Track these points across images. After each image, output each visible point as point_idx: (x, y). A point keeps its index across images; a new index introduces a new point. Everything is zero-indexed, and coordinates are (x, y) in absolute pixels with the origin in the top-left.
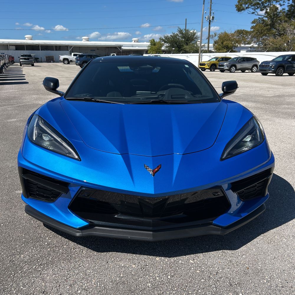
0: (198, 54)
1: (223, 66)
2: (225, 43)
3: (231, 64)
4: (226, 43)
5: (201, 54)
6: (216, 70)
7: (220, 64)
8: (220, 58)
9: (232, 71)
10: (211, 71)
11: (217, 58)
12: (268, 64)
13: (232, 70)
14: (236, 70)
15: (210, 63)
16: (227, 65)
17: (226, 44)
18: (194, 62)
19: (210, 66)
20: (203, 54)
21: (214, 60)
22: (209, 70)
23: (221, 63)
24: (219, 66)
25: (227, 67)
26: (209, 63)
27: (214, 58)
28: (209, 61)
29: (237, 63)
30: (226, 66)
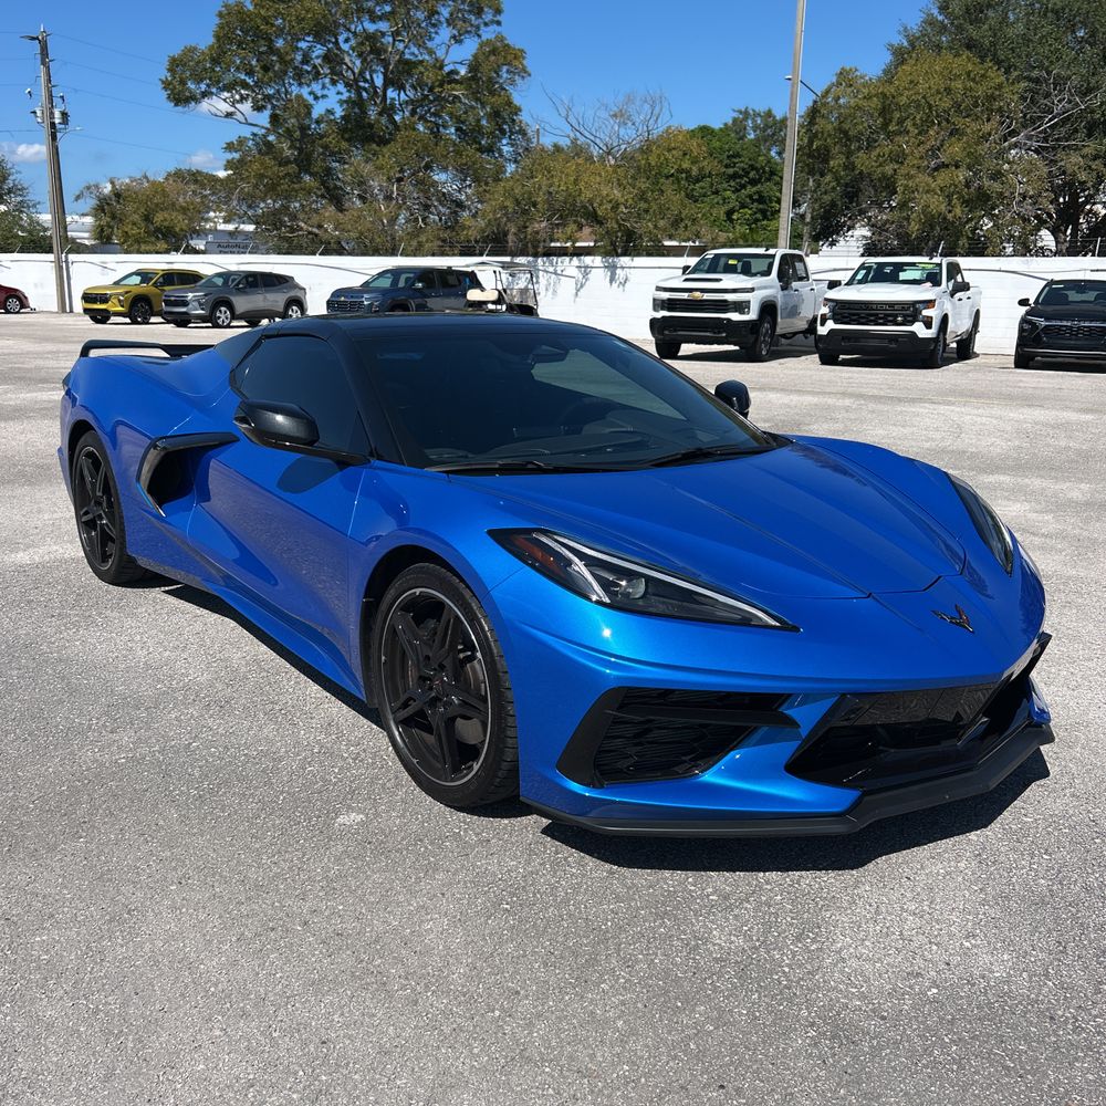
0: (51, 257)
1: (185, 304)
2: (159, 218)
3: (212, 298)
4: (165, 220)
5: (64, 255)
6: (153, 320)
7: (173, 299)
8: (161, 273)
9: (220, 321)
10: (134, 322)
11: (145, 276)
12: (357, 297)
13: (219, 318)
14: (234, 317)
15: (127, 293)
16: (198, 301)
17: (166, 224)
18: (36, 285)
19: (127, 305)
20: (72, 257)
21: (137, 280)
22: (128, 320)
23: (171, 291)
24: (168, 303)
25: (203, 309)
26: (120, 294)
27: (137, 273)
28: (117, 283)
29: (232, 295)
30: (196, 304)
